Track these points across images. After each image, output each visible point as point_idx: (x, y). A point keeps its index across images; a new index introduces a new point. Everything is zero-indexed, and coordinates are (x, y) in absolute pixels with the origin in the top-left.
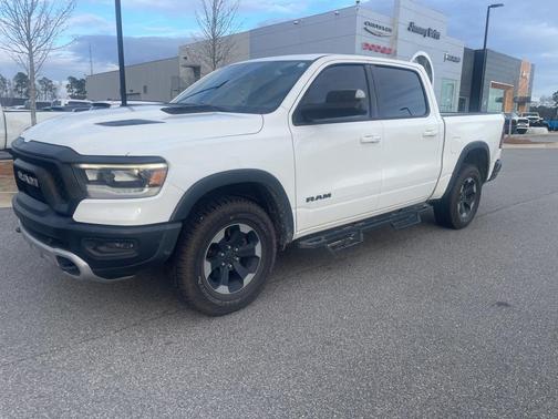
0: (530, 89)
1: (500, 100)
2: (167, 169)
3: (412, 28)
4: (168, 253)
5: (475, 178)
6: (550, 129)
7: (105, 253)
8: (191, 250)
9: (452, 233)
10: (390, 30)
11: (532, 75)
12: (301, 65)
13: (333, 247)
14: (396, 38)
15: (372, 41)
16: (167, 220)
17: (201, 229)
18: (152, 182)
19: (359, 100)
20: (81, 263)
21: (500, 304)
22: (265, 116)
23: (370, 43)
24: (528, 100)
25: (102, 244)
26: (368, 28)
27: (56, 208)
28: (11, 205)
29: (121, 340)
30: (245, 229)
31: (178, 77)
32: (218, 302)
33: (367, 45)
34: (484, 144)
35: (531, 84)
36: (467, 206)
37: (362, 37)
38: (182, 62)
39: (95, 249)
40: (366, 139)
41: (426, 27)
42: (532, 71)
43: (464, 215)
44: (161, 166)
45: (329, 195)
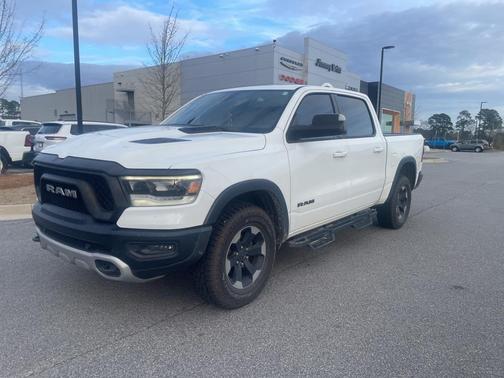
0: (413, 115)
1: (389, 124)
2: (201, 180)
3: (319, 63)
4: (201, 253)
5: (407, 186)
6: (431, 147)
7: (147, 254)
8: (218, 250)
9: (393, 233)
10: (302, 65)
11: (413, 104)
12: (285, 94)
13: (315, 246)
14: (307, 71)
15: (288, 73)
16: (201, 224)
17: (225, 231)
18: (190, 191)
19: (342, 122)
20: (122, 265)
21: (456, 287)
22: (267, 135)
23: (286, 75)
24: (412, 123)
25: (144, 247)
26: (284, 62)
27: (97, 217)
28: (31, 216)
29: (157, 335)
30: (255, 231)
31: (113, 101)
32: (236, 296)
33: (283, 76)
34: (413, 158)
35: (413, 111)
36: (401, 210)
37: (279, 70)
38: (116, 87)
39: (138, 252)
40: (337, 154)
41: (330, 63)
42: (414, 99)
43: (400, 217)
44: (196, 177)
45: (313, 201)
